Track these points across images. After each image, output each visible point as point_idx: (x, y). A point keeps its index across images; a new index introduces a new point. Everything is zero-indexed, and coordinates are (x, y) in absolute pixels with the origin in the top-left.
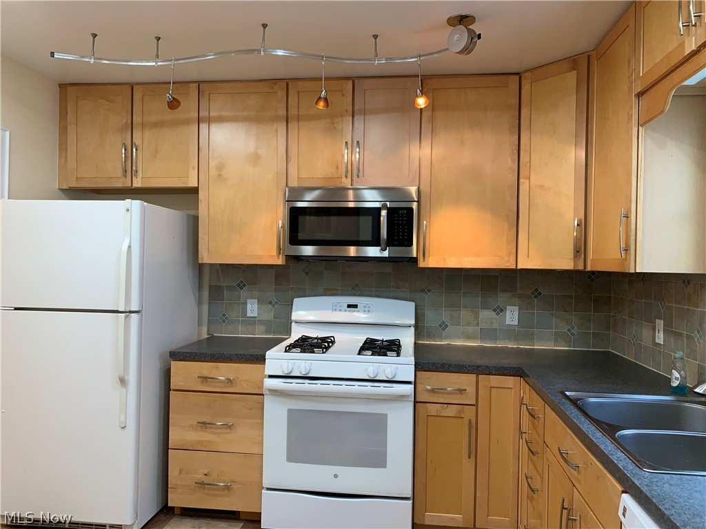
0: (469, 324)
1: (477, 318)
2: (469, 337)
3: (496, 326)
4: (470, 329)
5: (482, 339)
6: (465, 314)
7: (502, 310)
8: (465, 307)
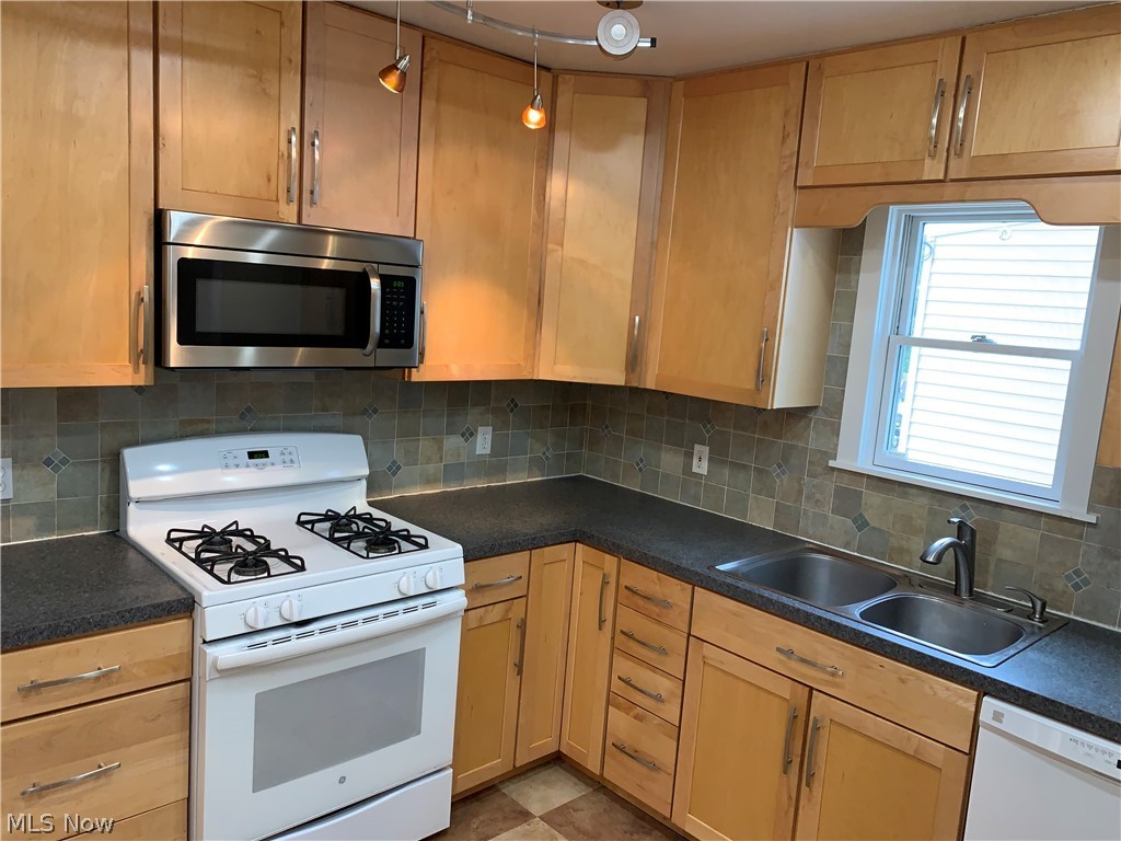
0: (429, 460)
1: (440, 449)
2: (429, 481)
3: (464, 459)
4: (431, 468)
5: (446, 481)
6: (424, 445)
7: (472, 434)
8: (425, 434)
